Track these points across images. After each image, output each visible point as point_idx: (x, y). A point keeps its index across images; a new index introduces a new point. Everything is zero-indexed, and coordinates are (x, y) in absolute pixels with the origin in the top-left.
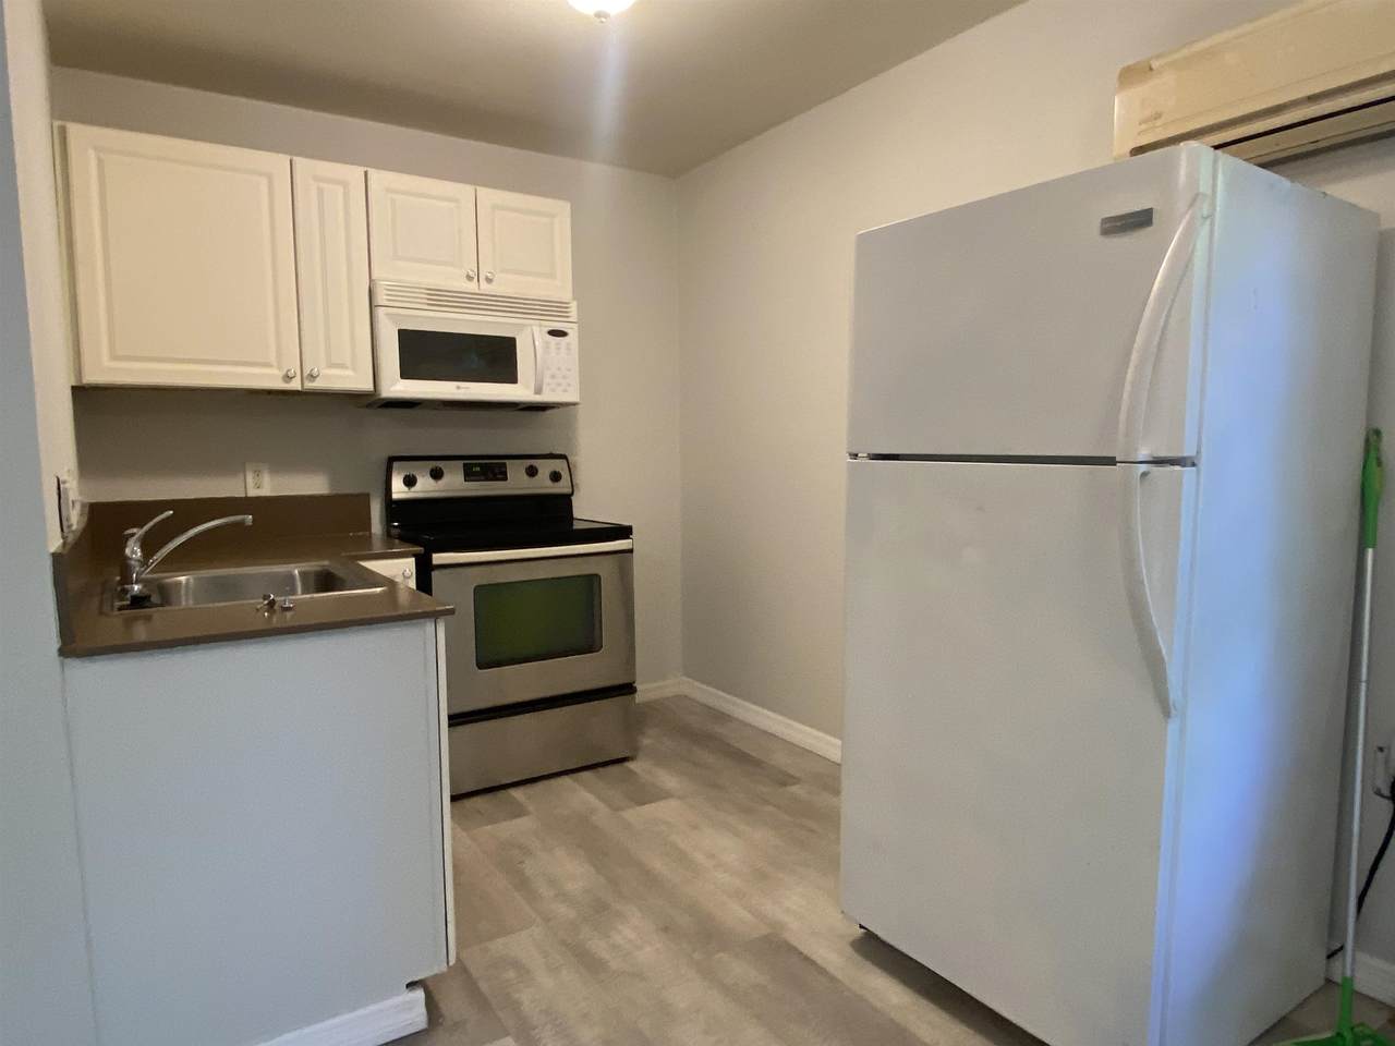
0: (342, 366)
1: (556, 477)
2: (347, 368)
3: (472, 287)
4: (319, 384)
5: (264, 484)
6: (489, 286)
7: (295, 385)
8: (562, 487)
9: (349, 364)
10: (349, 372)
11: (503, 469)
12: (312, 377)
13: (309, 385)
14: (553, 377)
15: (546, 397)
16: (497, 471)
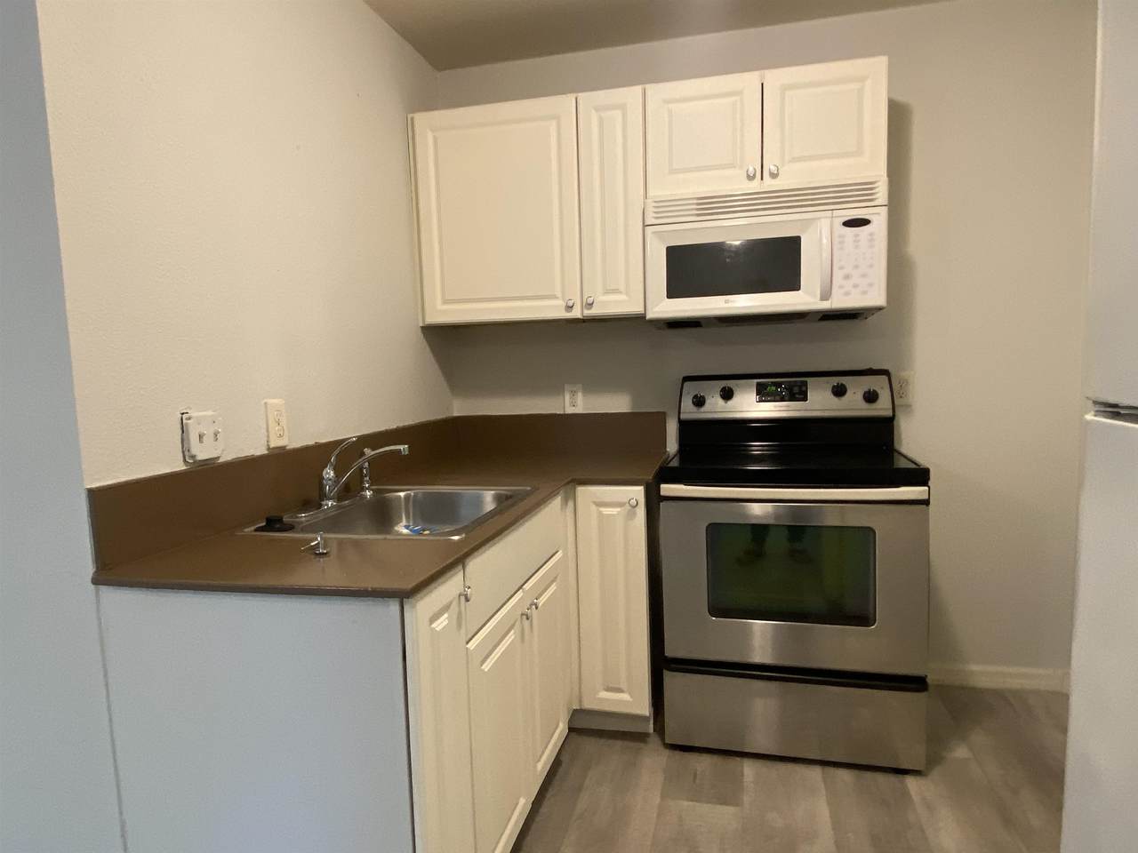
0: (616, 291)
1: (871, 397)
2: (621, 292)
3: (755, 186)
4: (596, 311)
5: (576, 403)
6: (774, 182)
7: (576, 313)
8: (882, 408)
9: (622, 288)
10: (623, 297)
11: (804, 389)
12: (590, 305)
13: (588, 313)
14: (847, 277)
15: (838, 302)
16: (796, 390)
